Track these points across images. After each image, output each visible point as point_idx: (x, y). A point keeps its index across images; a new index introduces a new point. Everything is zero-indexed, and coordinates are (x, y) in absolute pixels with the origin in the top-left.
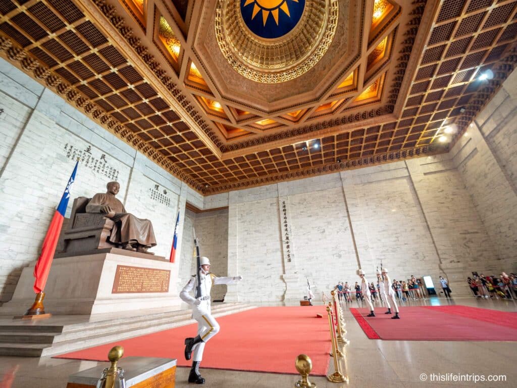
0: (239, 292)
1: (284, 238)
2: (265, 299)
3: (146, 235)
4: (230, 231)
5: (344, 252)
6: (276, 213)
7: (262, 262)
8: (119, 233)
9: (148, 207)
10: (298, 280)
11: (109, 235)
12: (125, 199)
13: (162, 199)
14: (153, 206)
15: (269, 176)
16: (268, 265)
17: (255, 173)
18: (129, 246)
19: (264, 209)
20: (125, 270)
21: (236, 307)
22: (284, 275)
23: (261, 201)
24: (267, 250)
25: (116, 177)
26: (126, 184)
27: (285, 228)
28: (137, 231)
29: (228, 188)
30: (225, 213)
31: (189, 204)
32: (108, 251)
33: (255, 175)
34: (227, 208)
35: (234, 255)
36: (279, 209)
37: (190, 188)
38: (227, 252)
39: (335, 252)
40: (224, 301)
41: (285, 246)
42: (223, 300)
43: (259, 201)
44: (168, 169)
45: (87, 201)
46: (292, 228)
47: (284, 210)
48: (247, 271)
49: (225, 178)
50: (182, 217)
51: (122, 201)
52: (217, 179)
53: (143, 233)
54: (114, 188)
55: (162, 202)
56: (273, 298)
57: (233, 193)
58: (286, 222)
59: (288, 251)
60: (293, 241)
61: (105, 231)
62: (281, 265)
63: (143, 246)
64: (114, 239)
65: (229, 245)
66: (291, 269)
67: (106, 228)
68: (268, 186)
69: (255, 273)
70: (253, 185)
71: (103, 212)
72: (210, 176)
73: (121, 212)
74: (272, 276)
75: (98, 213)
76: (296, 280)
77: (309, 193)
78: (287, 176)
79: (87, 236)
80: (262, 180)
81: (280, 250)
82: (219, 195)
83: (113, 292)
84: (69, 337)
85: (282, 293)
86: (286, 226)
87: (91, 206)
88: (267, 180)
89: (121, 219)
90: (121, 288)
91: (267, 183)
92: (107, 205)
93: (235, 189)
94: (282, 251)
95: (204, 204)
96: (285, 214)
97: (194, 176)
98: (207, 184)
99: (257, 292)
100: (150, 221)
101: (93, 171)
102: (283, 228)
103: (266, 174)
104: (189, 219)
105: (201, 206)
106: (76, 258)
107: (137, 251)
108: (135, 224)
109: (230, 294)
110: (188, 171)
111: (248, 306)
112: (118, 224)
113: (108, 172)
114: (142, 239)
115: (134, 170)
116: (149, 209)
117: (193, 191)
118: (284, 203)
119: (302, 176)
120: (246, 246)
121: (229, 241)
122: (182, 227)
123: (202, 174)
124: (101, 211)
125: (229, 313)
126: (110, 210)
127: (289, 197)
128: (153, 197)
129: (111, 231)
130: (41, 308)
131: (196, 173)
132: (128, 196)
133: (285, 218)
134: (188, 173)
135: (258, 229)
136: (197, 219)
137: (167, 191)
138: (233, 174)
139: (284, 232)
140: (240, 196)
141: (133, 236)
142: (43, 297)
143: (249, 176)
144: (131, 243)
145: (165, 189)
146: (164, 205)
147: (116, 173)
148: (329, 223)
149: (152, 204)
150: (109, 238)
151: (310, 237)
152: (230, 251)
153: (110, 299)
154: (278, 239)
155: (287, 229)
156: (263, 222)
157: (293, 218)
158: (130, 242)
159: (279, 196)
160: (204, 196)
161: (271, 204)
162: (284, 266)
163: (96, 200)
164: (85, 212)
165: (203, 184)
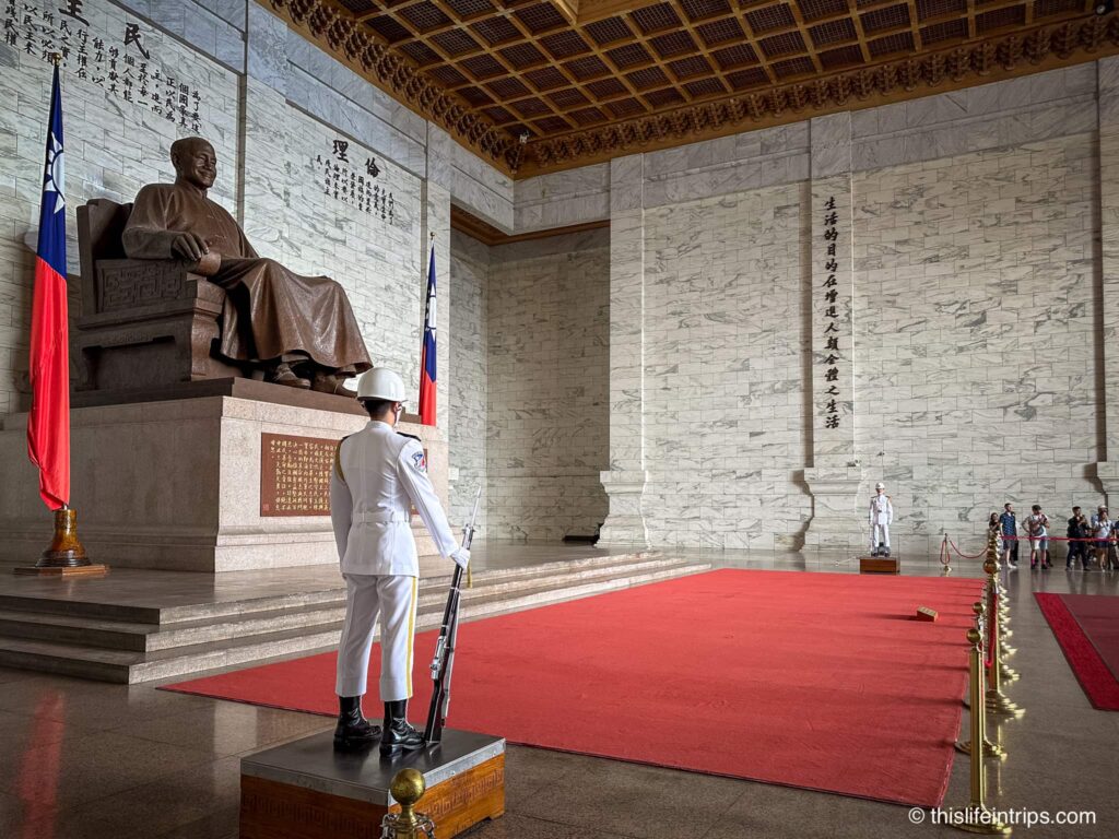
0: (648, 516)
1: (819, 345)
2: (735, 542)
3: (334, 333)
4: (615, 315)
5: (1049, 399)
6: (796, 249)
7: (732, 424)
8: (244, 329)
9: (319, 226)
10: (859, 487)
11: (216, 335)
12: (240, 201)
13: (365, 196)
14: (338, 224)
15: (776, 87)
16: (752, 434)
17: (719, 74)
18: (286, 372)
19: (749, 230)
20: (287, 449)
21: (640, 566)
22: (808, 473)
23: (741, 195)
24: (752, 384)
25: (195, 116)
26: (232, 144)
27: (828, 305)
28: (302, 320)
29: (604, 145)
30: (596, 246)
31: (462, 212)
32: (224, 388)
33: (716, 87)
34: (603, 225)
35: (633, 398)
36: (807, 231)
37: (459, 148)
38: (606, 386)
39: (1011, 398)
40: (600, 544)
41: (820, 370)
42: (596, 538)
43: (729, 198)
44: (373, 72)
45: (120, 214)
46: (853, 305)
47: (831, 235)
48: (675, 453)
49: (595, 104)
50: (443, 265)
51: (230, 207)
52: (561, 106)
53: (324, 329)
54: (199, 163)
55: (365, 207)
56: (765, 541)
57: (627, 167)
58: (831, 282)
59: (832, 391)
60: (854, 355)
61: (204, 323)
62: (798, 435)
63: (330, 371)
64: (235, 346)
65: (612, 364)
66: (835, 451)
67: (204, 313)
68: (768, 134)
69: (704, 460)
70: (708, 130)
71: (181, 257)
72: (536, 94)
73: (237, 255)
74: (763, 472)
75: (168, 260)
76: (851, 488)
77: (942, 163)
78: (854, 88)
79: (150, 340)
80: (746, 109)
81: (801, 383)
82: (573, 174)
83: (263, 513)
84: (183, 639)
85: (796, 527)
86: (832, 296)
87: (137, 235)
88: (768, 105)
89: (245, 280)
90: (283, 500)
91: (768, 118)
92: (187, 229)
93: (634, 146)
94: (808, 390)
95: (518, 210)
96: (832, 250)
97: (474, 98)
98: (523, 129)
99: (710, 520)
100: (337, 285)
101: (112, 97)
102: (820, 304)
103: (766, 80)
104: (466, 270)
105: (505, 220)
106: (133, 409)
107: (312, 388)
108: (291, 299)
109: (619, 521)
110: (447, 76)
111: (683, 565)
112: (238, 298)
113: (163, 98)
114: (325, 348)
115: (251, 83)
116: (324, 234)
117: (472, 161)
118: (831, 204)
119: (923, 85)
120: (674, 370)
121: (614, 350)
122: (446, 301)
123: (502, 90)
124: (173, 251)
125: (623, 583)
126: (201, 248)
127: (853, 179)
128: (332, 190)
129: (220, 320)
130: (75, 549)
131: (479, 85)
132: (247, 189)
133: (832, 266)
134: (449, 86)
135: (718, 308)
136: (495, 266)
137: (378, 163)
138: (627, 84)
139: (820, 321)
140: (656, 180)
141: (294, 340)
142: (73, 521)
143: (695, 91)
144: (290, 363)
145: (372, 155)
146: (374, 220)
147: (191, 99)
148: (1009, 287)
149: (332, 216)
150: (217, 344)
151: (921, 340)
152: (615, 385)
153: (260, 532)
154: (797, 346)
155: (832, 310)
156: (742, 280)
157: (862, 265)
158: (285, 359)
159: (815, 173)
160: (515, 178)
161: (779, 211)
162: (809, 442)
163: (150, 212)
164: (119, 253)
165: (508, 129)
